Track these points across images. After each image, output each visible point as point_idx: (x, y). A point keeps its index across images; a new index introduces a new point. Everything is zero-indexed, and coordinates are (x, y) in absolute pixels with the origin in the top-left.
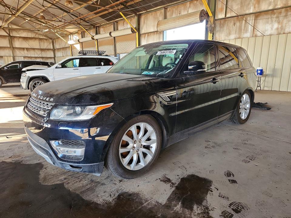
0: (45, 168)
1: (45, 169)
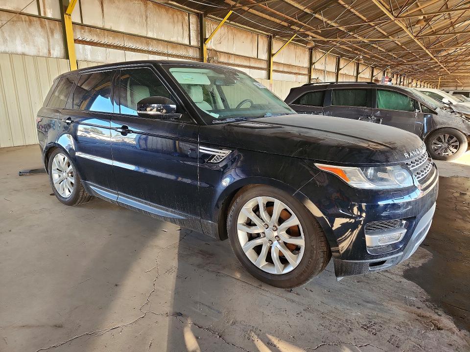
0: (408, 265)
1: (410, 265)
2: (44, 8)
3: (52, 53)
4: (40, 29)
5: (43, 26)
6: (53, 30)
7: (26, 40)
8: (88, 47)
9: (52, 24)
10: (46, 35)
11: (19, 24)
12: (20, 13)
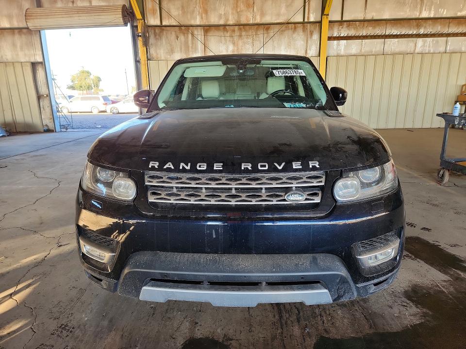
2: (309, 14)
3: (308, 52)
4: (301, 33)
5: (304, 30)
6: (313, 32)
7: (289, 45)
8: (343, 42)
9: (313, 27)
10: (306, 39)
11: (286, 32)
12: (288, 23)
